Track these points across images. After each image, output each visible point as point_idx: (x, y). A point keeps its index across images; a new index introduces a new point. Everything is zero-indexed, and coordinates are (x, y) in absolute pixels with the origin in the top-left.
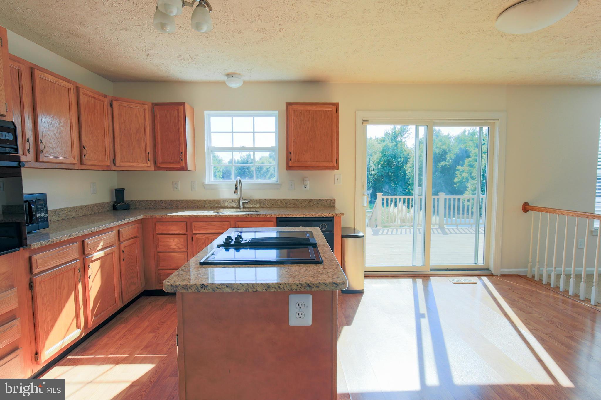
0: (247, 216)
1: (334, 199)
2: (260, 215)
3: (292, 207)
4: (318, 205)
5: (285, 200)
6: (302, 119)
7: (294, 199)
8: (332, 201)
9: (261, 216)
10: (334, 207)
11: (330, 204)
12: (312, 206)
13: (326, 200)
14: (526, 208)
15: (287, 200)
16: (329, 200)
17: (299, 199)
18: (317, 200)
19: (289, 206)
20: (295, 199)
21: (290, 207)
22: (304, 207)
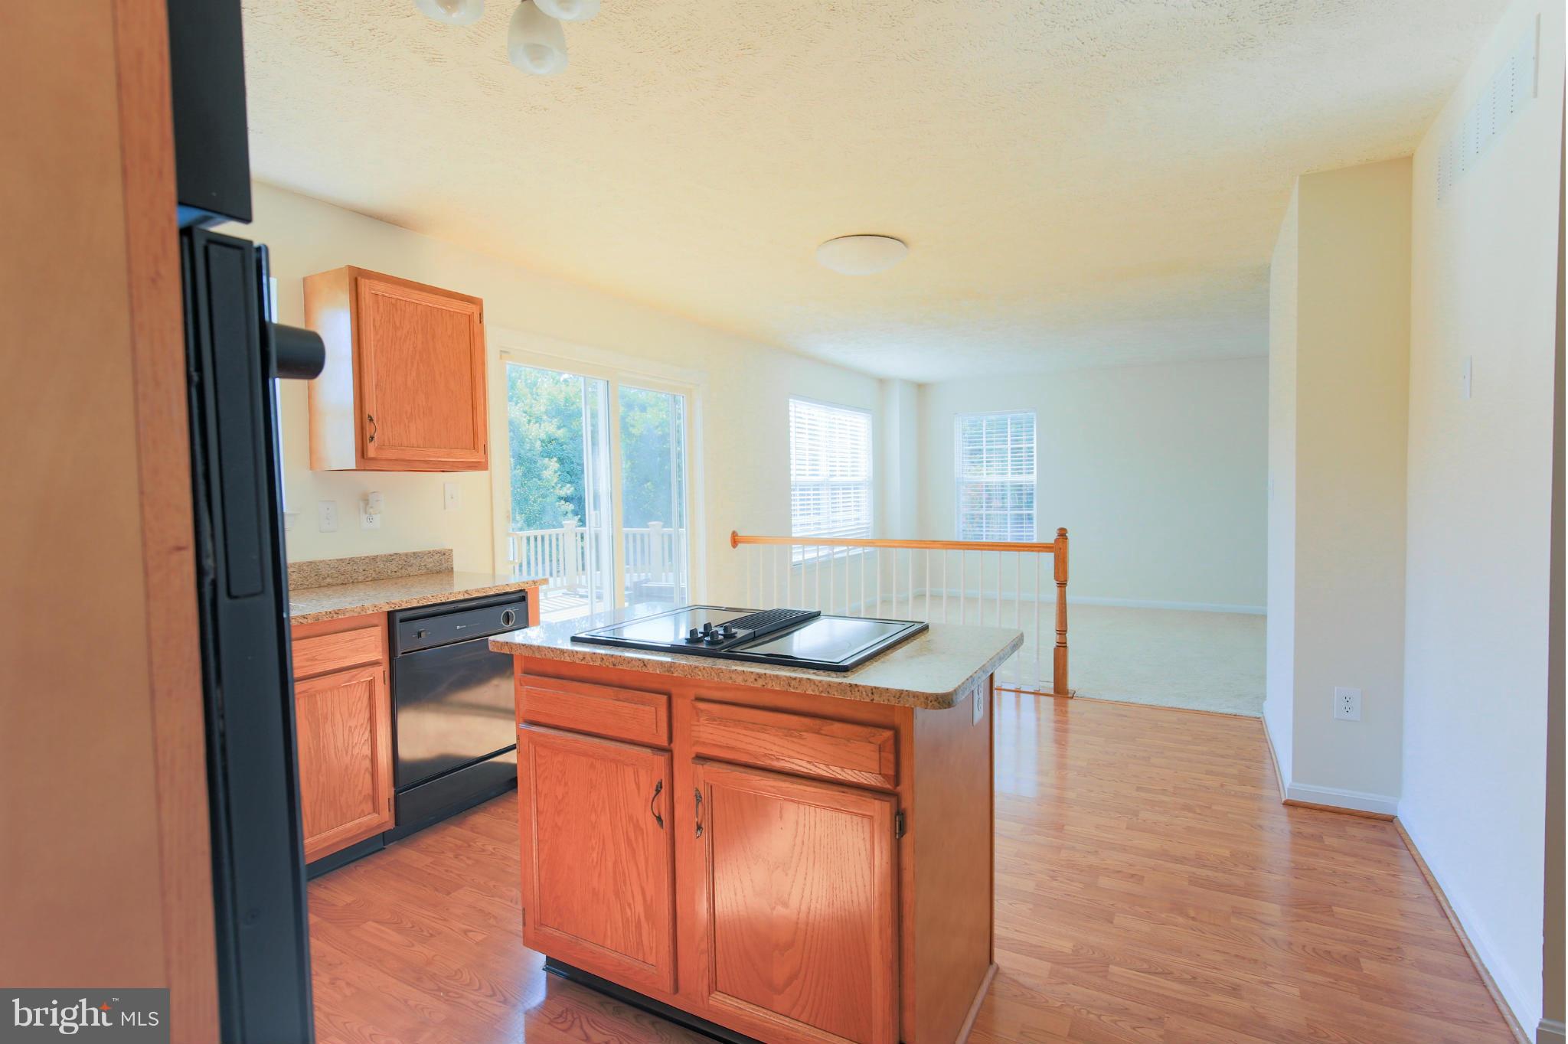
0: (304, 621)
1: (449, 550)
2: (344, 611)
3: (337, 585)
4: (409, 568)
5: (315, 563)
6: (398, 324)
7: (341, 560)
8: (444, 554)
9: (347, 615)
10: (450, 570)
11: (441, 564)
12: (394, 574)
13: (431, 554)
14: (735, 540)
15: (321, 562)
16: (438, 552)
17: (357, 558)
18: (406, 555)
19: (329, 580)
20: (346, 559)
21: (329, 585)
22: (374, 580)
